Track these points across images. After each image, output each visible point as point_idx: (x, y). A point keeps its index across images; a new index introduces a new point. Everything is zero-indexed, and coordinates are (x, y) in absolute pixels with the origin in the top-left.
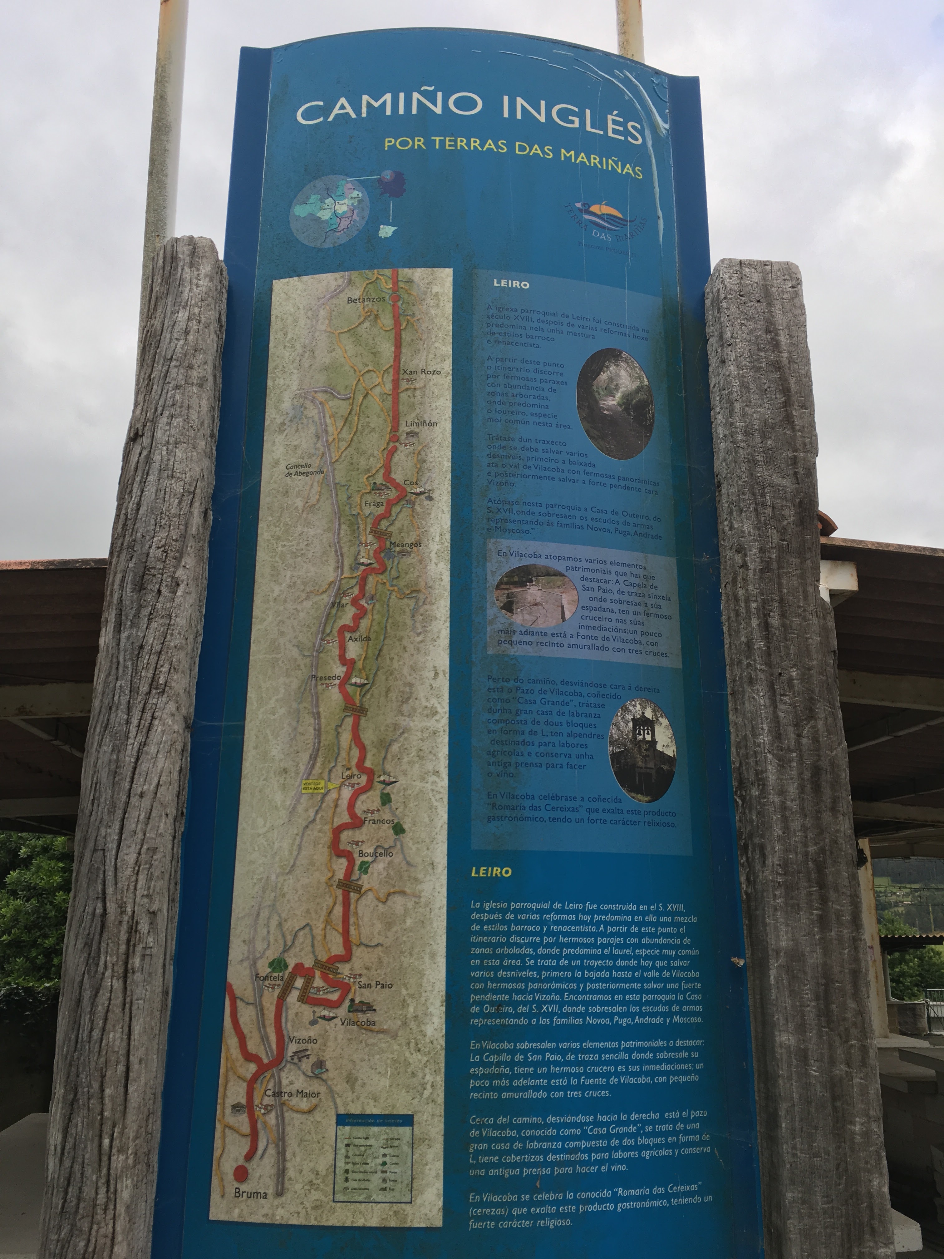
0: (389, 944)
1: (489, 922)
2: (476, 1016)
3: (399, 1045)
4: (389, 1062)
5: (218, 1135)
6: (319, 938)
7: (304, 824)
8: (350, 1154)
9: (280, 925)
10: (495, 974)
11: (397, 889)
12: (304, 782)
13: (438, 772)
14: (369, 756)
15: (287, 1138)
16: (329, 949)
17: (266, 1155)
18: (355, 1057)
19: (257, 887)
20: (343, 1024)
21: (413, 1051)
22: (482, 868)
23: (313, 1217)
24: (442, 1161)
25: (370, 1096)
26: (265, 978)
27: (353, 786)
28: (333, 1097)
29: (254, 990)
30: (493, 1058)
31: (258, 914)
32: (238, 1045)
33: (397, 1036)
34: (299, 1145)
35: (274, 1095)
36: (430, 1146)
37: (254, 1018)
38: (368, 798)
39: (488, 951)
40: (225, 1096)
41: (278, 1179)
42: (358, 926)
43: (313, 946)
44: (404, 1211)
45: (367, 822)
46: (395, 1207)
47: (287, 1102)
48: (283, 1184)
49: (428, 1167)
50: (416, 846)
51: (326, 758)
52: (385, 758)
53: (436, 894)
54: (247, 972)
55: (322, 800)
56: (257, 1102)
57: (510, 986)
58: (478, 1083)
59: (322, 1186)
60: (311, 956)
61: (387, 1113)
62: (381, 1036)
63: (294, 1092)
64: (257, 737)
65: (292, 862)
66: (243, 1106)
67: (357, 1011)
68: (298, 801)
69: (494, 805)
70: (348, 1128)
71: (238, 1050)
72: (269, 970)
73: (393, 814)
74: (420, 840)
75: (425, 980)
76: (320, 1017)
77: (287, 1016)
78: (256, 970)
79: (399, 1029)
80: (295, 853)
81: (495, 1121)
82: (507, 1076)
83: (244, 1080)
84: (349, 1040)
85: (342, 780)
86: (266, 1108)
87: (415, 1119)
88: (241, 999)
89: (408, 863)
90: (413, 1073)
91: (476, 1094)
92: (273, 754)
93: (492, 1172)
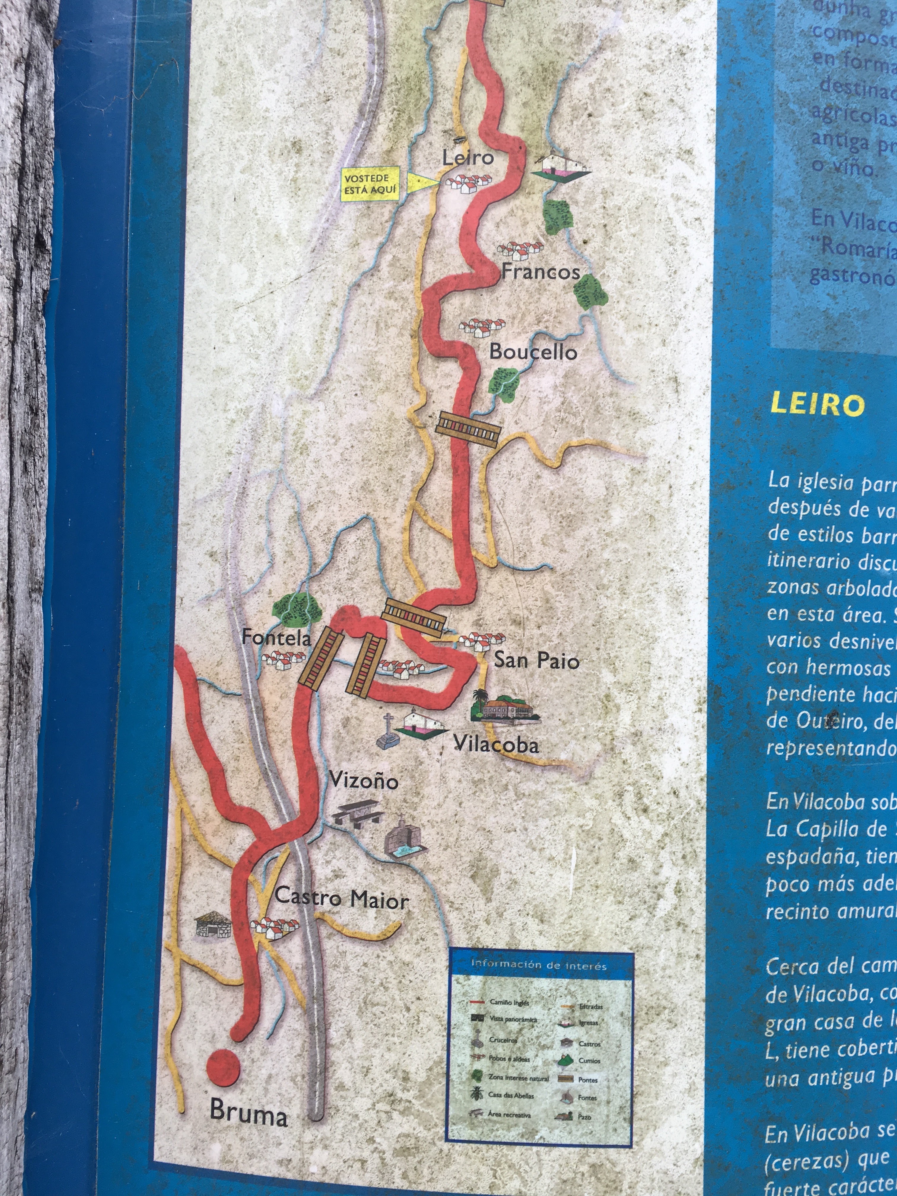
0: (569, 566)
1: (811, 522)
2: (779, 735)
3: (598, 797)
4: (573, 834)
5: (167, 980)
6: (395, 549)
7: (351, 278)
8: (484, 1037)
9: (298, 517)
10: (825, 642)
11: (587, 437)
12: (346, 173)
13: (689, 152)
14: (513, 107)
15: (330, 996)
16: (422, 576)
17: (282, 1033)
18: (490, 822)
19: (238, 428)
20: (460, 747)
21: (630, 812)
22: (796, 395)
23: (397, 1173)
24: (702, 1056)
25: (530, 908)
26: (266, 640)
27: (472, 182)
28: (439, 909)
29: (241, 665)
30: (820, 831)
31: (244, 492)
32: (207, 785)
33: (591, 775)
34: (361, 1013)
35: (297, 899)
36: (673, 1024)
37: (244, 725)
38: (512, 213)
39: (807, 589)
40: (179, 895)
41: (312, 1086)
42: (492, 524)
43: (381, 567)
44: (614, 1164)
45: (510, 275)
46: (594, 1156)
47: (327, 917)
48: (324, 1096)
49: (668, 1070)
50: (635, 334)
51: (400, 112)
52: (555, 112)
53: (684, 453)
54: (222, 624)
55: (395, 220)
56: (255, 912)
57: (858, 670)
58: (784, 886)
59: (417, 1104)
60: (377, 590)
61: (570, 948)
62: (554, 776)
63: (345, 894)
64: (222, 64)
65: (322, 372)
66: (222, 922)
67: (493, 717)
68: (332, 221)
69: (826, 243)
70: (476, 980)
71: (208, 798)
72: (275, 620)
73: (579, 256)
74: (645, 321)
75: (658, 651)
76: (404, 731)
77: (322, 725)
78: (244, 621)
79: (596, 762)
80: (329, 349)
81: (823, 969)
82: (849, 871)
83: (225, 865)
84: (475, 783)
85: (444, 168)
86: (278, 926)
87: (639, 963)
88: (211, 685)
89: (615, 377)
90: (631, 861)
91: (779, 910)
92: (263, 104)
93: (815, 1080)
